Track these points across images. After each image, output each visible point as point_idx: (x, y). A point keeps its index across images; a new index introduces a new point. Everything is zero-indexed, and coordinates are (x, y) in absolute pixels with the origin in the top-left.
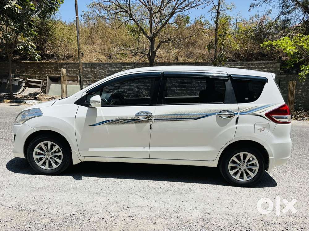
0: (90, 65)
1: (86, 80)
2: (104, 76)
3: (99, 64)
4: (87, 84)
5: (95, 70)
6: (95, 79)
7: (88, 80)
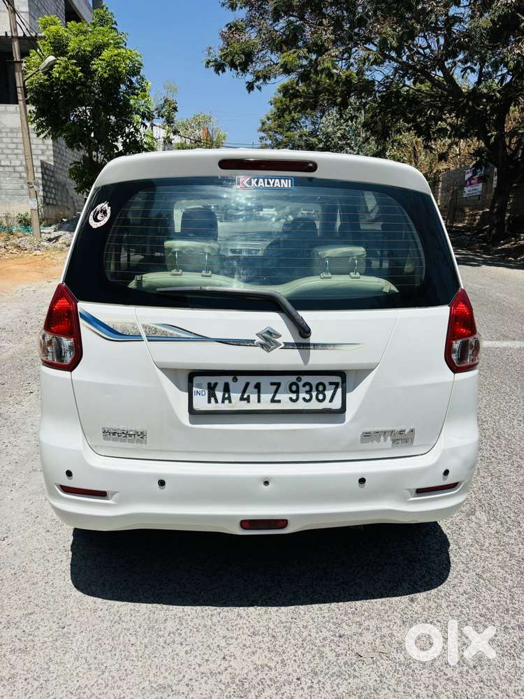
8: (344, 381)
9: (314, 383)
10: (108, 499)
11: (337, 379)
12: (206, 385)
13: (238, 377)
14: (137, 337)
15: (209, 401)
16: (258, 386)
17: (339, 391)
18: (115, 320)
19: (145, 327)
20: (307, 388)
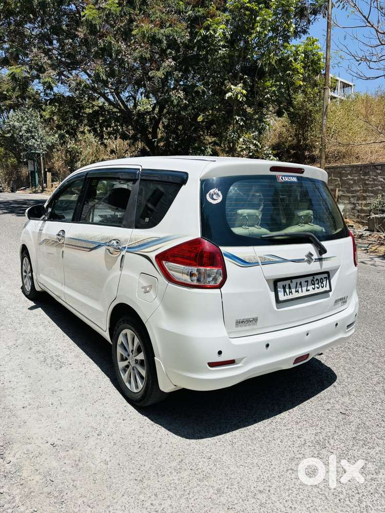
0: (359, 169)
1: (349, 196)
2: (380, 188)
3: (375, 166)
4: (351, 203)
5: (366, 178)
6: (364, 194)
7: (353, 197)
8: (329, 276)
9: (319, 278)
10: (238, 364)
11: (326, 275)
12: (282, 287)
13: (293, 280)
14: (256, 264)
15: (284, 295)
16: (301, 284)
17: (328, 280)
18: (244, 255)
19: (260, 257)
20: (317, 282)
